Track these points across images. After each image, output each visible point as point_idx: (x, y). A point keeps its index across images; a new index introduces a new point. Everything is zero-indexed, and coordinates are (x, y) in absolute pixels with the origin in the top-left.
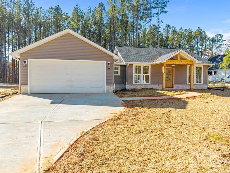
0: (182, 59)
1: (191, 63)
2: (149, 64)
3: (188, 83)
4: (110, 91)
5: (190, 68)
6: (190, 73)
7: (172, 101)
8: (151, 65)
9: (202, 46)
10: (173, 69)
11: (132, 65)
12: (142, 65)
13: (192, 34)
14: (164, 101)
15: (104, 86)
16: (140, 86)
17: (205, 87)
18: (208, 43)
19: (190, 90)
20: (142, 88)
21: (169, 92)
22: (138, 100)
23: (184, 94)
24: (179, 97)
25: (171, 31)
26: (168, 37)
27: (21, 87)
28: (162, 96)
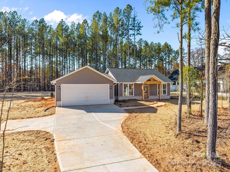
0: (154, 80)
1: (160, 83)
2: (133, 83)
3: (158, 95)
4: (112, 103)
5: (159, 85)
6: (159, 88)
7: (149, 109)
8: (134, 84)
9: (169, 57)
10: (148, 86)
11: (122, 83)
12: (128, 83)
13: (161, 47)
14: (145, 109)
15: (108, 100)
16: (127, 98)
17: (168, 97)
18: (173, 55)
19: (159, 100)
20: (129, 99)
21: (147, 103)
22: (132, 109)
23: (155, 103)
24: (153, 106)
25: (143, 45)
26: (141, 49)
27: (57, 102)
28: (143, 105)
